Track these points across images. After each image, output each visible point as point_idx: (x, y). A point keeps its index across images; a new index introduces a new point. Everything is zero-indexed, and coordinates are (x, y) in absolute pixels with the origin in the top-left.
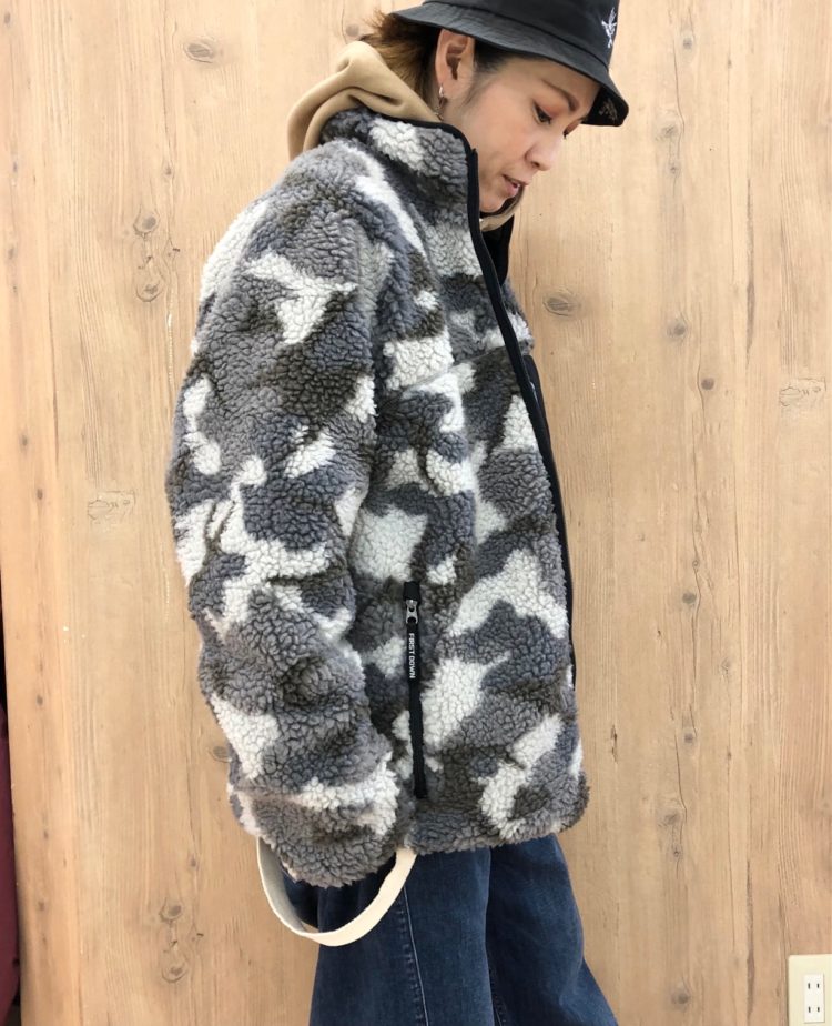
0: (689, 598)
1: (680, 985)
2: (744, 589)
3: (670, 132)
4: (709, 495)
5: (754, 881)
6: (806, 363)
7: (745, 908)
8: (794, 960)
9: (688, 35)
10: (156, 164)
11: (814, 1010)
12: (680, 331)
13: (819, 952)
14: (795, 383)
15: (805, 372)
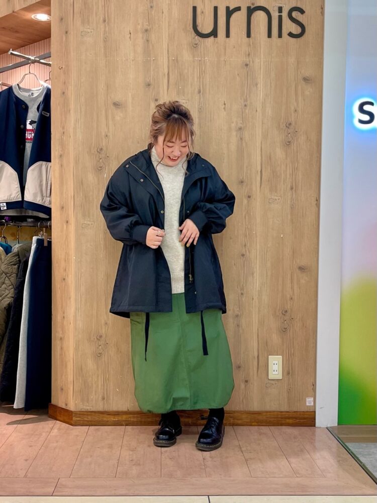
0: (243, 255)
1: (238, 363)
2: (258, 253)
3: (240, 129)
4: (249, 227)
5: (259, 334)
6: (276, 192)
7: (257, 341)
8: (270, 356)
9: (246, 103)
10: (103, 134)
11: (275, 371)
12: (242, 182)
13: (277, 355)
14: (273, 197)
15: (276, 194)
